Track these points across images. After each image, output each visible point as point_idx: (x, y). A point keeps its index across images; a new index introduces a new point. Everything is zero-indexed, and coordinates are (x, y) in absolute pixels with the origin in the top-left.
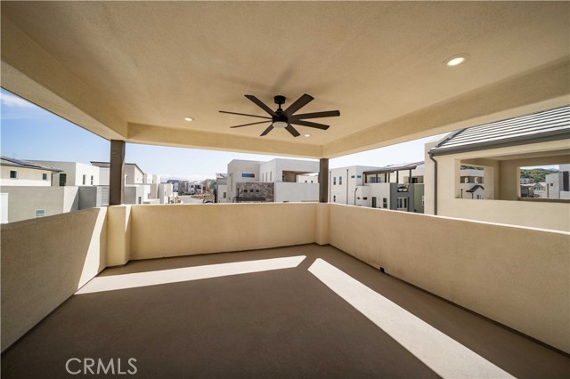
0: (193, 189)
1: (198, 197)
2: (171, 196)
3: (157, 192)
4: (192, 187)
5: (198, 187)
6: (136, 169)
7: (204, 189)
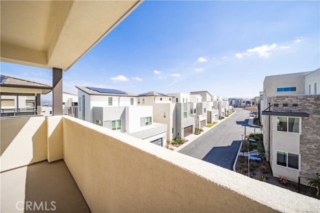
0: (245, 104)
1: (247, 109)
2: (227, 108)
3: (218, 106)
4: (244, 102)
5: (248, 102)
6: (207, 93)
7: (253, 103)
